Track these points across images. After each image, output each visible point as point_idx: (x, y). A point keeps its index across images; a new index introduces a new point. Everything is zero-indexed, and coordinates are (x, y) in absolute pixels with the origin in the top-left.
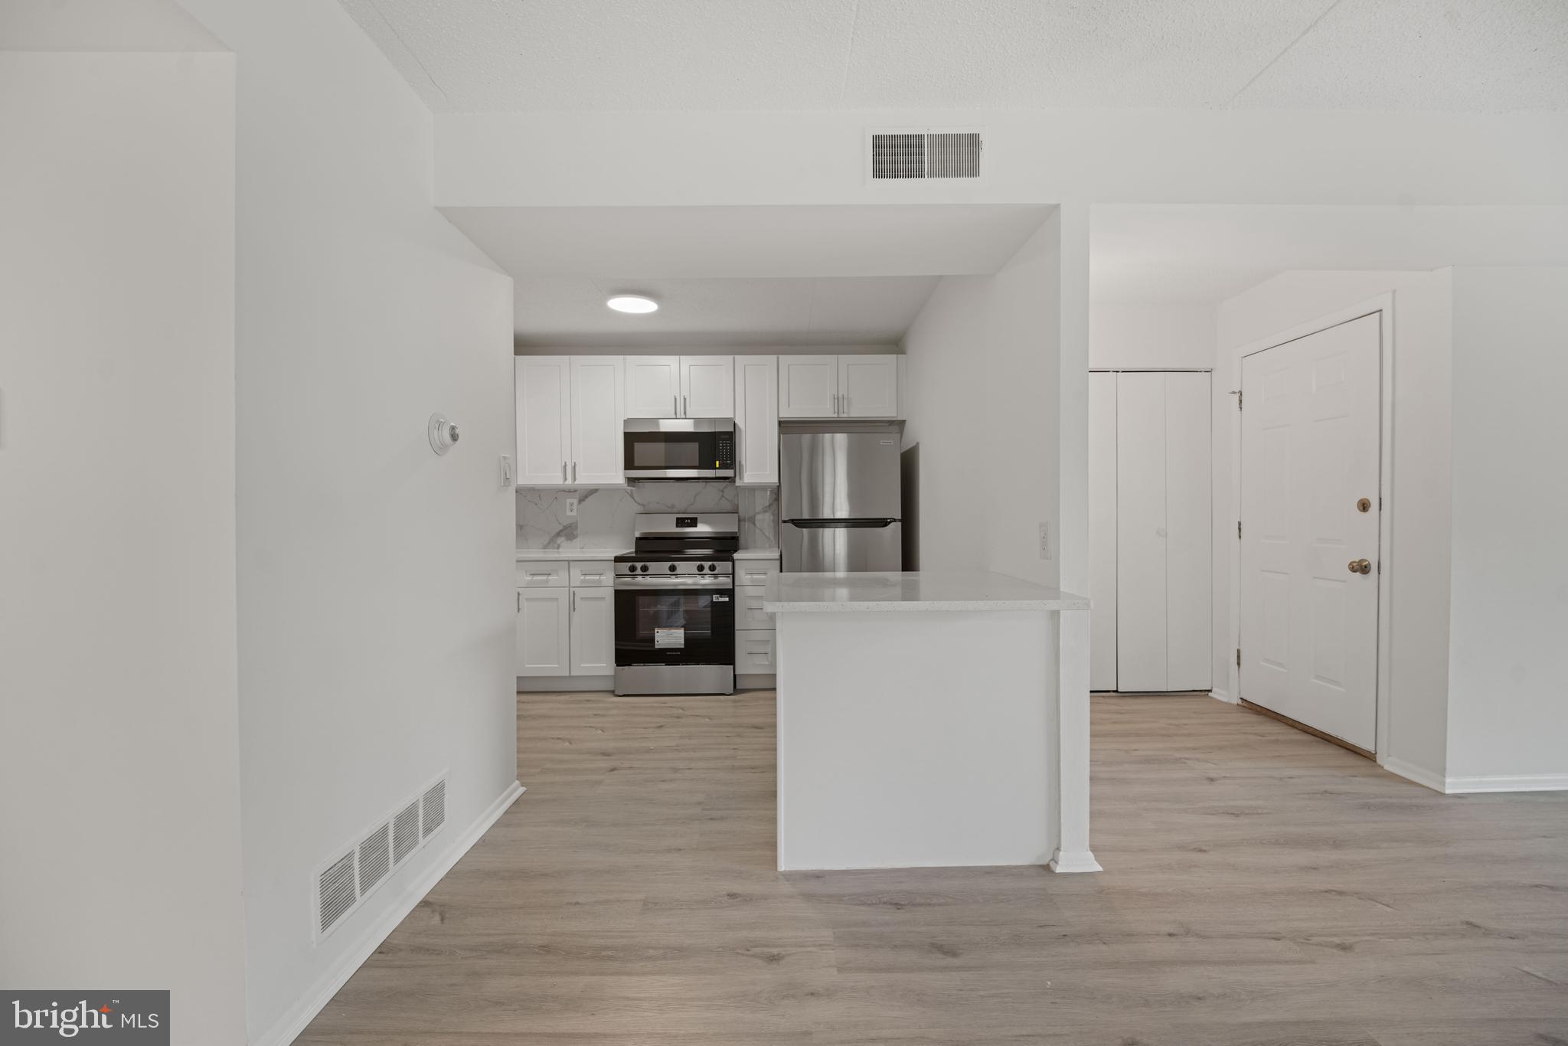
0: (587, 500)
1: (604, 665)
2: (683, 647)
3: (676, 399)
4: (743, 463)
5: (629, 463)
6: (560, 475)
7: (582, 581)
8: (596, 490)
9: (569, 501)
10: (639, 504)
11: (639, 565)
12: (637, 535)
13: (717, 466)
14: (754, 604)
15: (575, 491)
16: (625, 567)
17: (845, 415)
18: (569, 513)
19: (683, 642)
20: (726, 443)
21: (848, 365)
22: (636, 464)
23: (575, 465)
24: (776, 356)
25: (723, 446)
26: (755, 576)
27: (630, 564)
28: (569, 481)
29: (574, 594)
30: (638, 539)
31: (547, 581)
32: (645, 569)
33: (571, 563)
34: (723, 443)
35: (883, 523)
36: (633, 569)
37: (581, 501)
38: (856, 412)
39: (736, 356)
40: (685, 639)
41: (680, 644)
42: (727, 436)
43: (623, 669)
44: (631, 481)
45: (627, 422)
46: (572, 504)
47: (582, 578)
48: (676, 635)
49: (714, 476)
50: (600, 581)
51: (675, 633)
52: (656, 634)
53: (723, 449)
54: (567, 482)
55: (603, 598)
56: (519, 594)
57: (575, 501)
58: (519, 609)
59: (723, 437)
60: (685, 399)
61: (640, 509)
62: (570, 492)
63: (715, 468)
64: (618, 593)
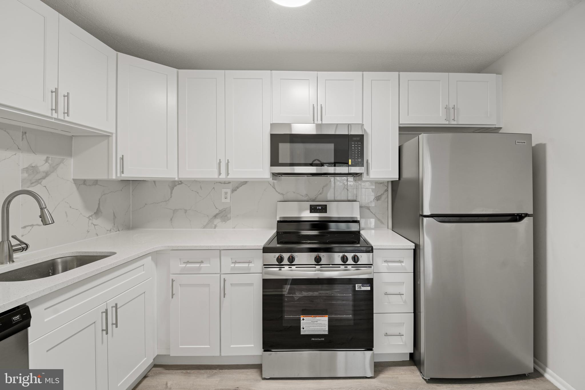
0: (238, 190)
1: (253, 346)
2: (327, 333)
3: (314, 107)
4: (370, 161)
5: (275, 161)
6: (216, 170)
7: (232, 268)
8: (246, 183)
9: (224, 190)
10: (279, 193)
11: (286, 256)
12: (278, 219)
13: (350, 163)
14: (391, 289)
15: (229, 183)
16: (273, 257)
17: (455, 123)
18: (224, 200)
19: (327, 329)
20: (358, 144)
21: (457, 81)
22: (280, 162)
23: (228, 162)
24: (397, 73)
25: (355, 147)
26: (390, 264)
27: (277, 255)
28: (223, 176)
29: (225, 280)
30: (278, 222)
31: (200, 268)
32: (291, 260)
33: (222, 251)
34: (355, 144)
35: (517, 218)
36: (280, 260)
37: (233, 191)
38: (463, 121)
39: (364, 73)
40: (329, 326)
41: (324, 331)
42: (358, 139)
43: (271, 354)
44: (275, 175)
45: (272, 125)
46: (226, 193)
47: (233, 265)
48: (319, 322)
49: (347, 172)
50: (249, 268)
51: (319, 320)
52: (302, 322)
53: (355, 149)
54: (220, 177)
55: (251, 284)
56: (173, 281)
57: (229, 191)
58: (173, 295)
59: (354, 139)
60: (321, 108)
61: (280, 198)
62: (225, 183)
63: (349, 166)
64: (267, 283)
